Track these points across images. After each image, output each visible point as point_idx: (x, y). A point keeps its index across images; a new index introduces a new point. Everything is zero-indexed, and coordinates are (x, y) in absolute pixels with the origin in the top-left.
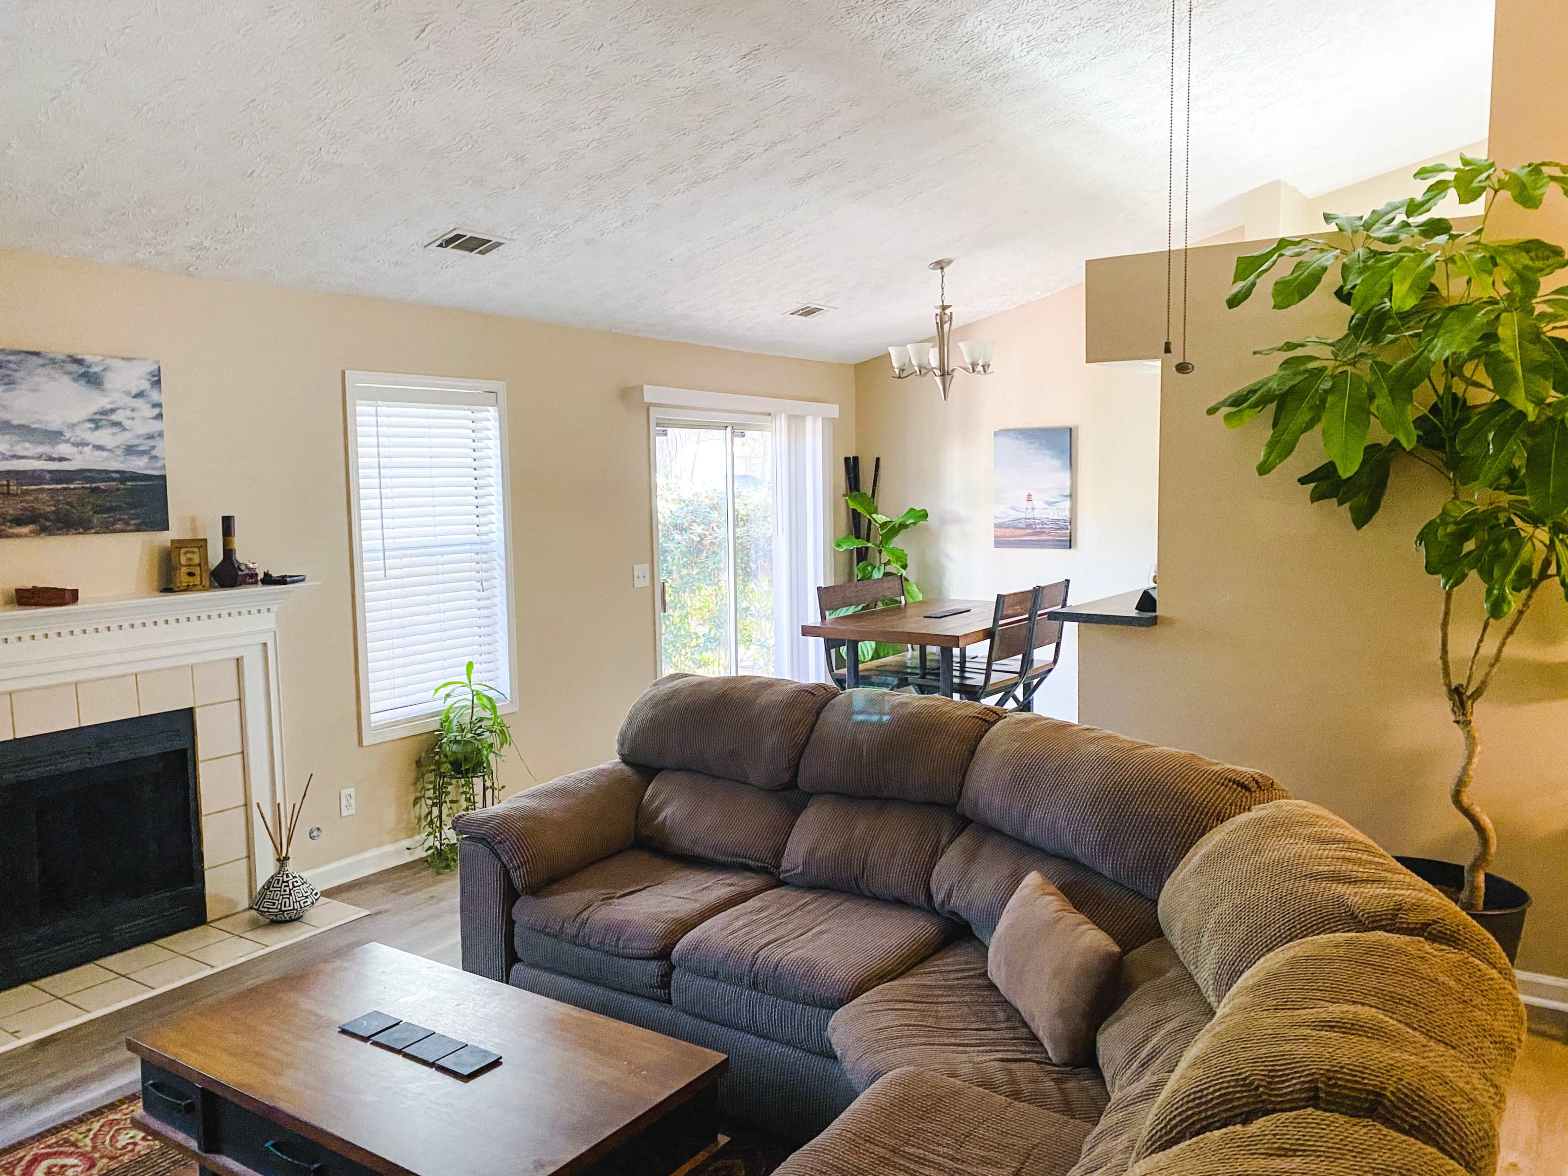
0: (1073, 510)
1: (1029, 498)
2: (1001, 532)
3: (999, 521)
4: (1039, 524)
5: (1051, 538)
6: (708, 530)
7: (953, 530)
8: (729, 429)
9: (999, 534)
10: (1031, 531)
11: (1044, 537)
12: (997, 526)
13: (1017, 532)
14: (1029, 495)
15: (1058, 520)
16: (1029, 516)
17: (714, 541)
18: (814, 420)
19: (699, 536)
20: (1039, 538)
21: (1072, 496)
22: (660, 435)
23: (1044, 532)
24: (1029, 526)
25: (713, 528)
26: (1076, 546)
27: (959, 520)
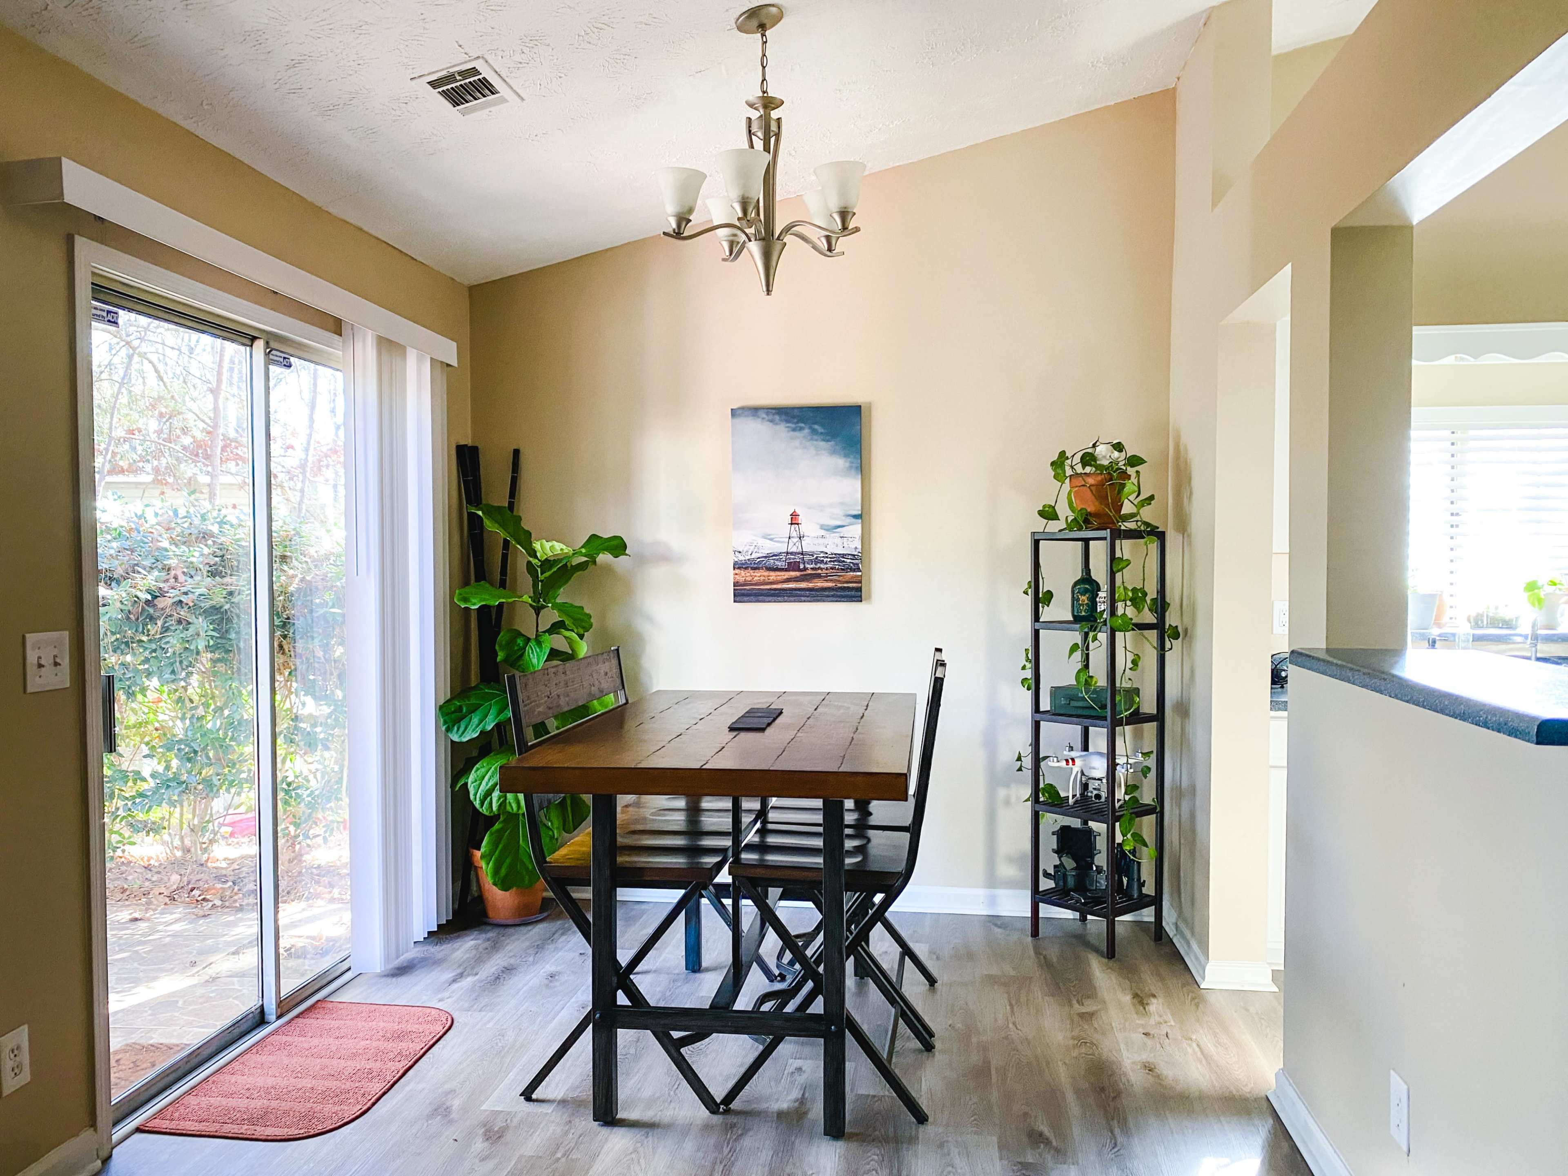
0: (866, 538)
1: (794, 519)
2: (745, 575)
3: (741, 558)
4: (811, 562)
5: (830, 584)
6: (167, 581)
7: (656, 574)
8: (259, 345)
9: (741, 580)
10: (798, 574)
11: (820, 584)
12: (738, 566)
13: (773, 576)
14: (794, 516)
15: (843, 556)
16: (794, 549)
17: (184, 598)
18: (420, 359)
19: (148, 591)
20: (811, 585)
21: (862, 517)
22: (99, 318)
23: (819, 576)
24: (793, 566)
25: (176, 578)
26: (869, 597)
27: (665, 557)
